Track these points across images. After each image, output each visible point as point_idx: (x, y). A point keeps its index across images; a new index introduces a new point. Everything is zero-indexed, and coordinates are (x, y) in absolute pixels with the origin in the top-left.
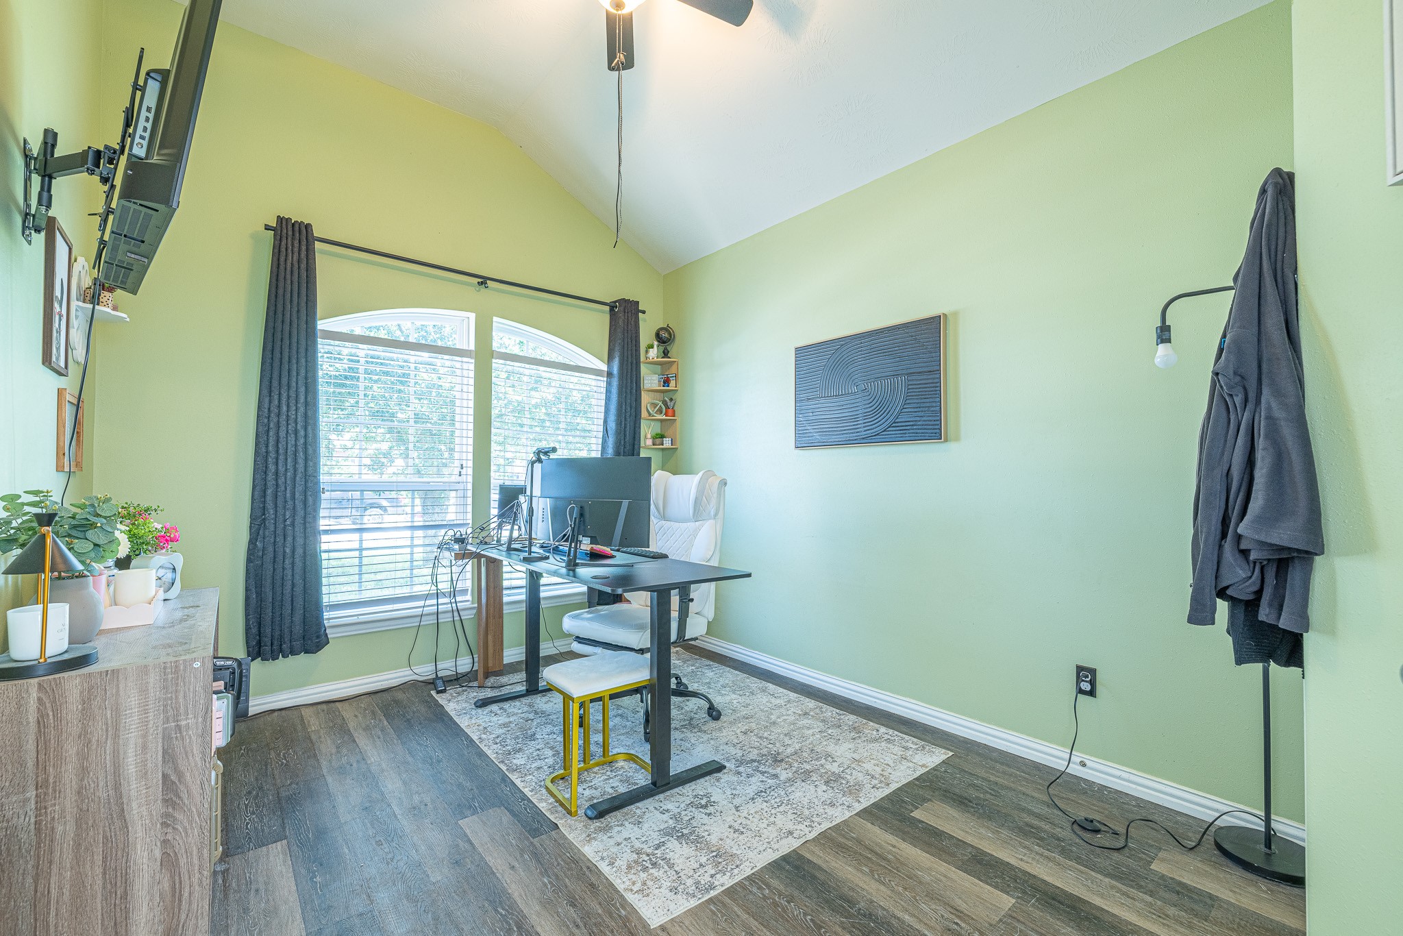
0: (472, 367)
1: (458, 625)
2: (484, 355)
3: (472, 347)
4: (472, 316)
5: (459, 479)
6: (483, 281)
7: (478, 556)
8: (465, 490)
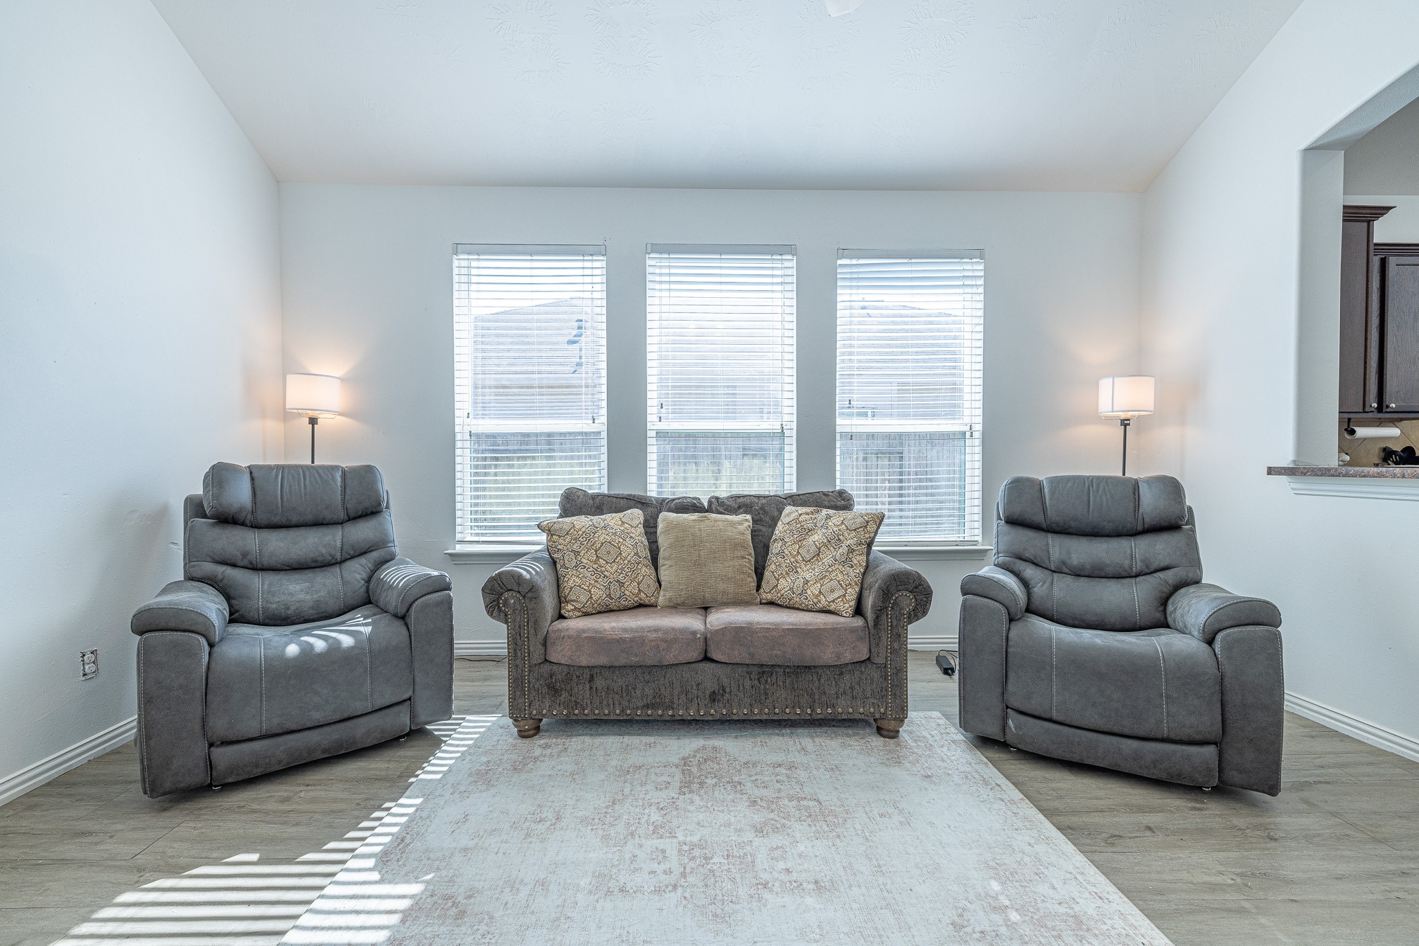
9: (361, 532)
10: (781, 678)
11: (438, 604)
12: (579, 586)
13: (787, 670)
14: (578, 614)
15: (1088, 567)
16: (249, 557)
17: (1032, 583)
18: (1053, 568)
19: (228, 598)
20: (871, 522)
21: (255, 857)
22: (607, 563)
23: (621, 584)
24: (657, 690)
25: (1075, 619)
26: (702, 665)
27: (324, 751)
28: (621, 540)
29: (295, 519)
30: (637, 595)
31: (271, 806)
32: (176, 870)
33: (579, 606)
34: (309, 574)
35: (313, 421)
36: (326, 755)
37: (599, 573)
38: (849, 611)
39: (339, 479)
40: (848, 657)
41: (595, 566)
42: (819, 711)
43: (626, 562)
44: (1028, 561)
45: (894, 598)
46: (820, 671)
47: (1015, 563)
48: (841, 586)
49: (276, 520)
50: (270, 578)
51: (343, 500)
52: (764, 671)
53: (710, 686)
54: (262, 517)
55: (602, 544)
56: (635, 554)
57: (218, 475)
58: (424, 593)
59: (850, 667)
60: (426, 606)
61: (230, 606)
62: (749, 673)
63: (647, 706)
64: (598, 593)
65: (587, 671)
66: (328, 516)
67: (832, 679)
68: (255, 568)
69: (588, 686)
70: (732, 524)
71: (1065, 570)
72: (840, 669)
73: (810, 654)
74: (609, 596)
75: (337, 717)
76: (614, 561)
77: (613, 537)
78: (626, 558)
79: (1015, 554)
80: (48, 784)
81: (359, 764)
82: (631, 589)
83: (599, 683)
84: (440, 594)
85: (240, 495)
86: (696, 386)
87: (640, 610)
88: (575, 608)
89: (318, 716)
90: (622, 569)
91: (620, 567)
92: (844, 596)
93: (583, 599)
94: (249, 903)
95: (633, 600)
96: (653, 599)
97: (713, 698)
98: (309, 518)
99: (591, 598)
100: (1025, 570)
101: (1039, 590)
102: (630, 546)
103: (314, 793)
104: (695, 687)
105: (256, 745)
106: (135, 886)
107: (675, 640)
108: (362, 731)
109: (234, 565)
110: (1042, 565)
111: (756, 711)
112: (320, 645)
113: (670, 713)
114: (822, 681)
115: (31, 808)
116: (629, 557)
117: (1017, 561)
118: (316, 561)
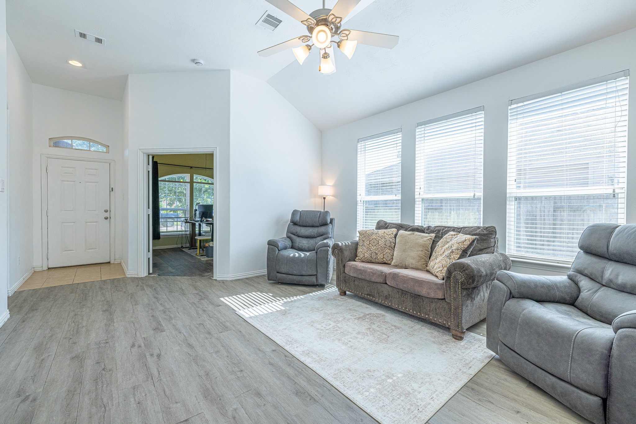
0: (189, 185)
1: (187, 237)
2: (192, 182)
3: (189, 181)
4: (189, 174)
5: (187, 208)
6: (191, 167)
7: (190, 223)
8: (188, 210)
9: (322, 229)
10: (409, 297)
11: (324, 250)
12: (361, 252)
13: (412, 295)
14: (360, 261)
15: (629, 286)
16: (297, 233)
17: (582, 289)
18: (604, 284)
19: (292, 242)
20: (467, 240)
21: (271, 295)
22: (372, 246)
23: (377, 254)
24: (370, 290)
25: (602, 316)
26: (384, 284)
27: (297, 282)
28: (380, 239)
29: (308, 225)
30: (382, 259)
31: (283, 289)
32: (261, 292)
33: (360, 258)
34: (309, 239)
35: (324, 198)
36: (297, 283)
37: (369, 249)
38: (441, 277)
39: (319, 215)
40: (432, 295)
41: (368, 246)
42: (423, 315)
43: (380, 246)
44: (587, 276)
45: (454, 274)
46: (424, 299)
47: (576, 276)
48: (443, 266)
49: (304, 225)
50: (301, 239)
51: (318, 221)
52: (404, 292)
53: (386, 293)
54: (301, 223)
55: (373, 239)
56: (384, 244)
57: (295, 213)
58: (321, 247)
59: (436, 300)
60: (321, 250)
61: (292, 244)
62: (398, 292)
63: (368, 295)
64: (367, 255)
65: (353, 278)
66: (315, 224)
67: (428, 303)
68: (298, 236)
69: (353, 283)
70: (422, 237)
71: (612, 285)
72: (432, 300)
73: (418, 290)
74: (371, 257)
75: (299, 274)
76: (375, 246)
77: (377, 237)
78: (380, 245)
79: (578, 270)
80: (263, 275)
81: (304, 288)
82: (380, 256)
83: (356, 283)
84: (325, 248)
85: (297, 218)
86: (441, 179)
87: (384, 265)
88: (359, 259)
89: (295, 272)
90: (378, 249)
91: (377, 248)
92: (442, 270)
93: (361, 256)
94: (264, 300)
95: (380, 261)
96: (389, 262)
97: (387, 298)
98: (311, 225)
99: (364, 256)
100: (581, 281)
101: (584, 294)
102: (383, 241)
103: (292, 290)
104: (381, 292)
105: (284, 275)
106: (255, 292)
107: (375, 273)
108: (305, 279)
109: (294, 235)
110: (596, 280)
111: (400, 307)
112: (297, 255)
113: (374, 299)
114: (424, 303)
115: (258, 278)
116: (381, 245)
117: (579, 275)
118: (311, 236)
